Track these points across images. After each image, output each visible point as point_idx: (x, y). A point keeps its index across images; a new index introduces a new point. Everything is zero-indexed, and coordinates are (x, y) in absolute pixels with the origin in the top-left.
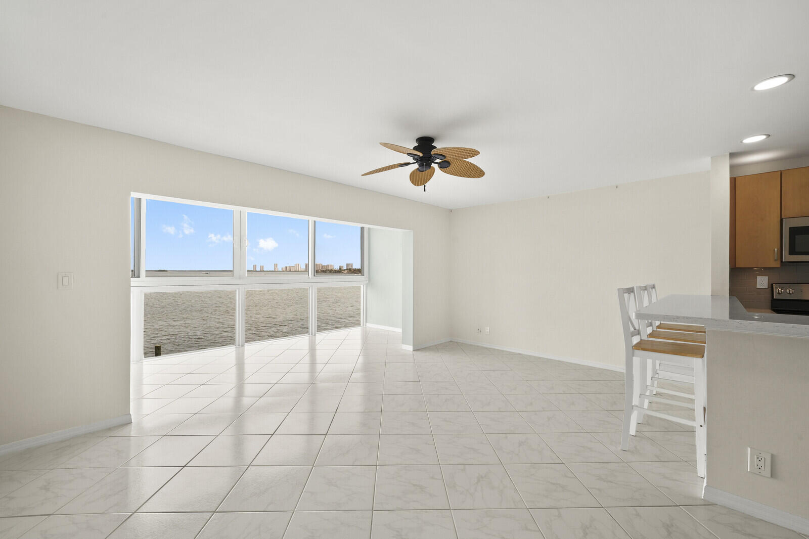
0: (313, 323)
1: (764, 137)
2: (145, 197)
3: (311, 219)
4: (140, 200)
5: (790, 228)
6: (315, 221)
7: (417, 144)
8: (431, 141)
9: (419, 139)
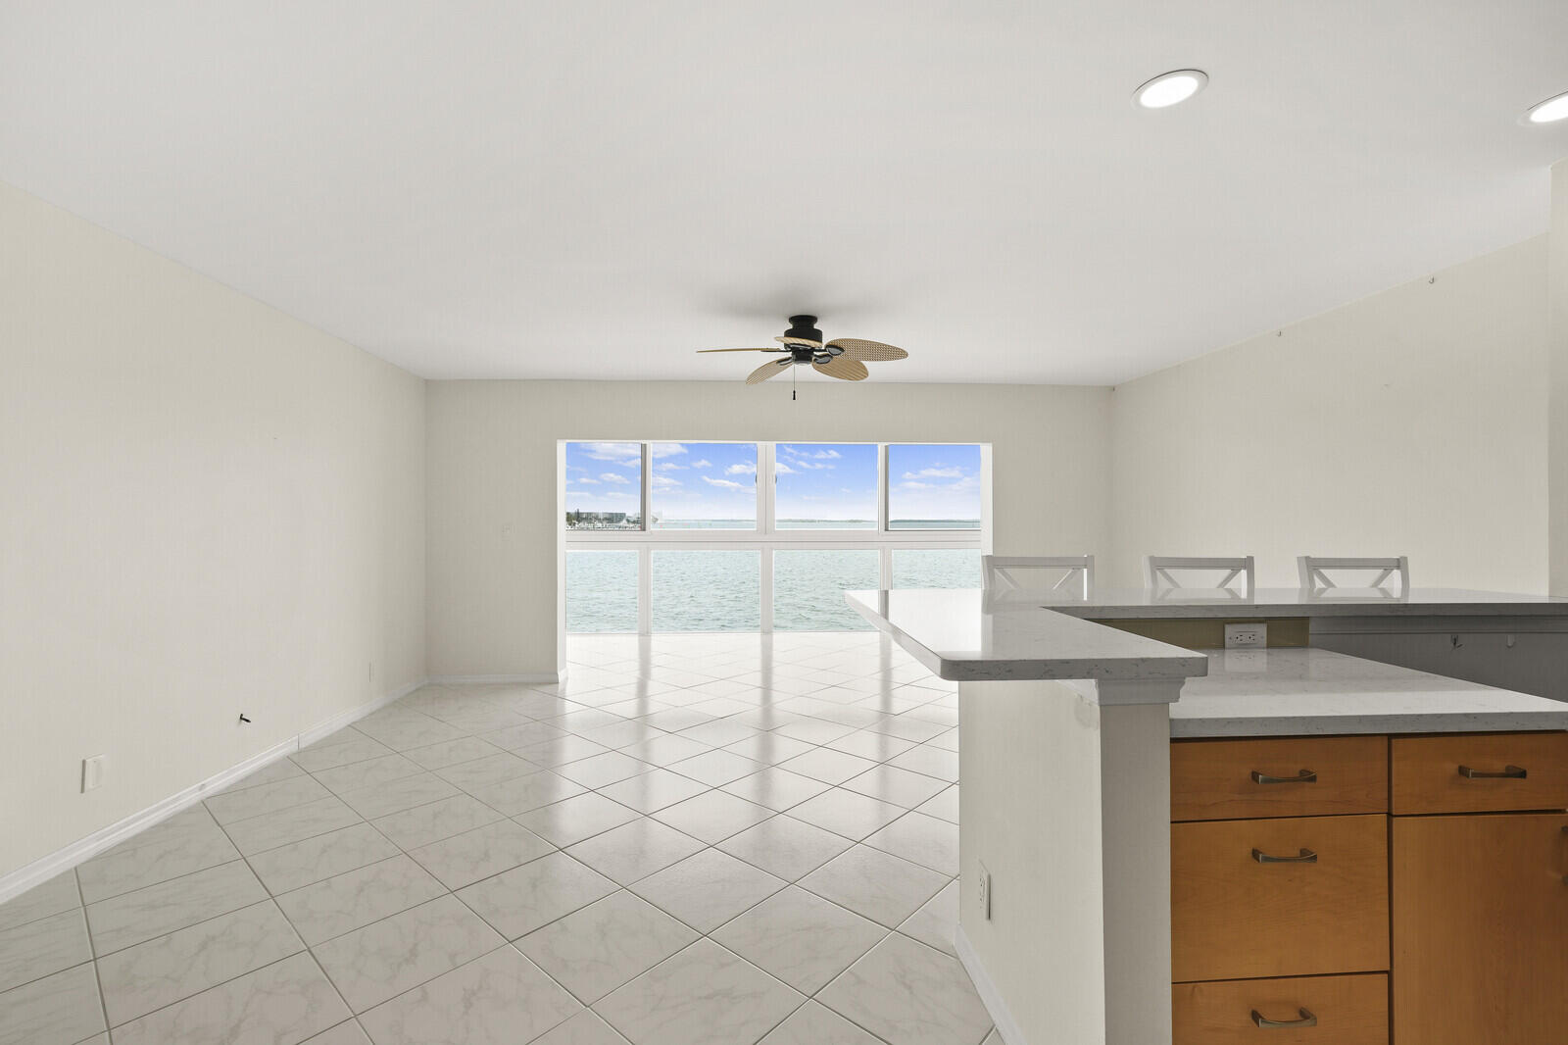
7: (790, 326)
8: (812, 319)
9: (793, 319)
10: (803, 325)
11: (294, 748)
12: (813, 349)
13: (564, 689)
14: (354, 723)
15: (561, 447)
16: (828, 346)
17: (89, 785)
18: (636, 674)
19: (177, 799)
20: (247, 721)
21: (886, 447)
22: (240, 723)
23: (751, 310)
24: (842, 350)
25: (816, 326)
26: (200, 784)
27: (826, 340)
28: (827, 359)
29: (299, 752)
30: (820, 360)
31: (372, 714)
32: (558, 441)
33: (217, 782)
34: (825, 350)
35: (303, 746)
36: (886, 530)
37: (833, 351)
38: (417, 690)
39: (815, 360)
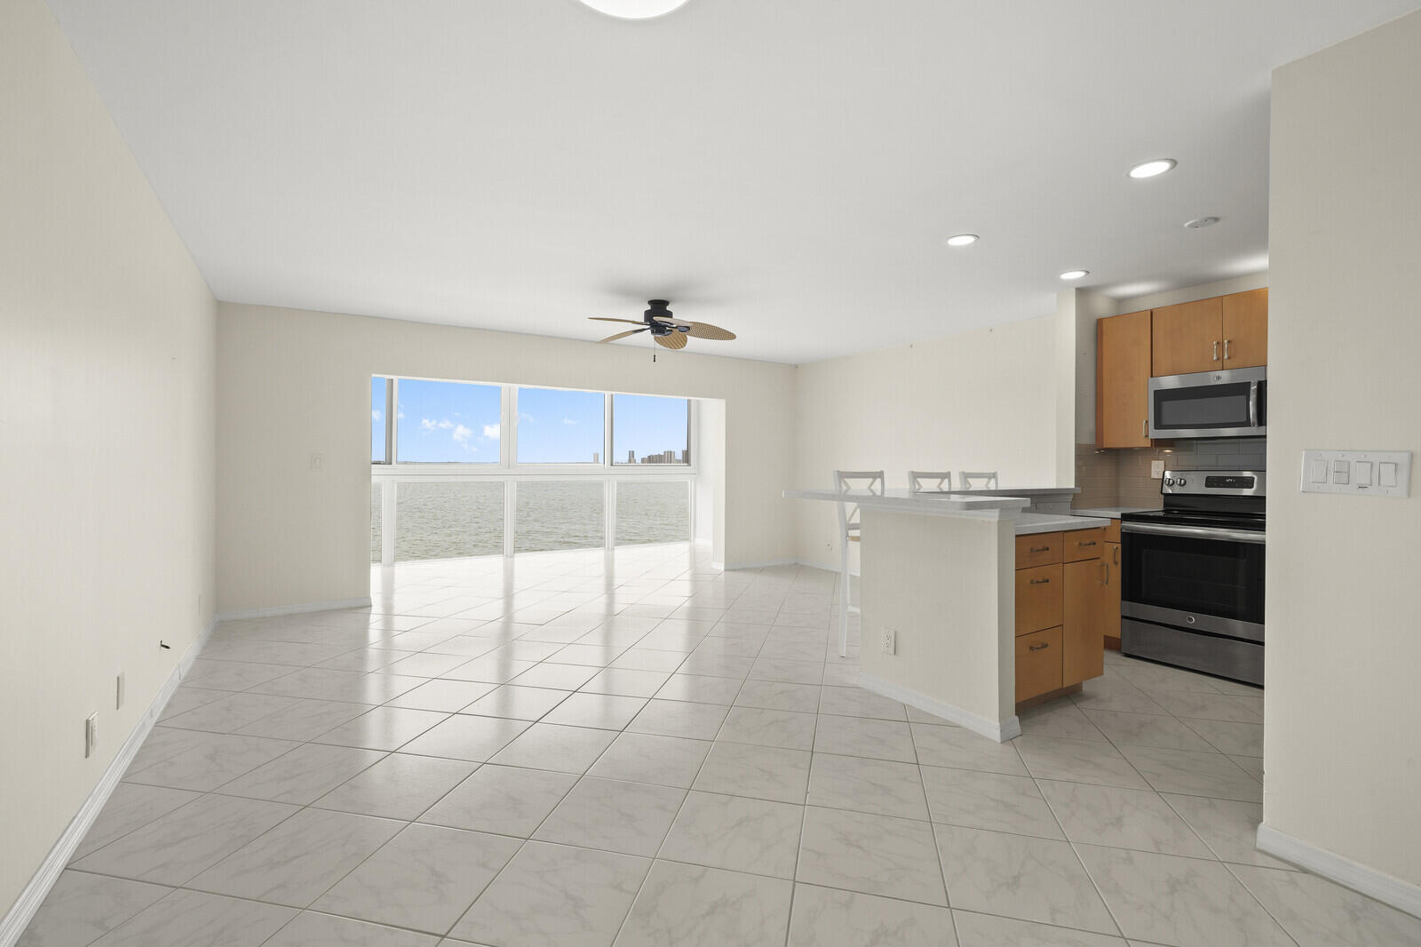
0: (609, 533)
1: (1082, 274)
2: (396, 378)
3: (608, 394)
4: (392, 380)
5: (1155, 392)
6: (612, 395)
7: (649, 308)
8: (666, 303)
9: (651, 302)
10: (659, 307)
11: (178, 679)
12: (666, 325)
20: (167, 647)
23: (626, 292)
25: (668, 308)
28: (669, 333)
29: (183, 682)
30: (666, 333)
34: (674, 327)
35: (181, 677)
37: (683, 329)
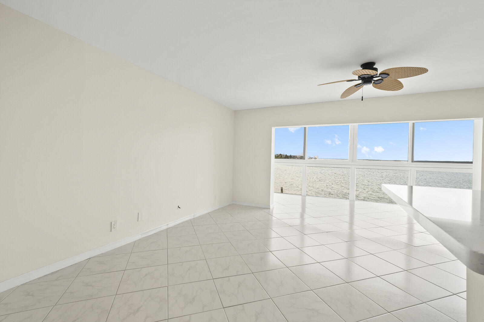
8: (373, 63)
9: (363, 66)
11: (192, 217)
12: (372, 77)
13: (272, 212)
14: (210, 212)
15: (273, 129)
16: (380, 74)
17: (139, 220)
18: (300, 210)
19: (161, 227)
20: (180, 208)
21: (413, 124)
22: (178, 208)
24: (388, 75)
25: (375, 67)
26: (167, 224)
27: (379, 72)
28: (380, 81)
29: (194, 219)
30: (376, 82)
31: (215, 210)
32: (272, 127)
33: (171, 224)
34: (379, 77)
35: (195, 217)
36: (413, 161)
37: (384, 76)
38: (229, 205)
39: (374, 83)
